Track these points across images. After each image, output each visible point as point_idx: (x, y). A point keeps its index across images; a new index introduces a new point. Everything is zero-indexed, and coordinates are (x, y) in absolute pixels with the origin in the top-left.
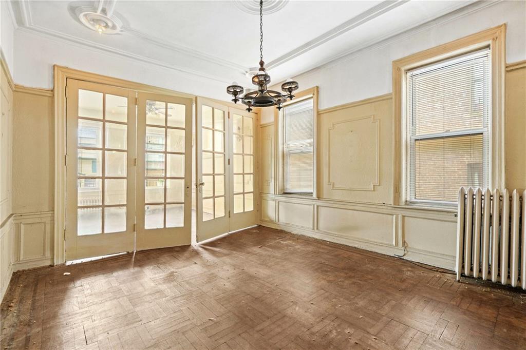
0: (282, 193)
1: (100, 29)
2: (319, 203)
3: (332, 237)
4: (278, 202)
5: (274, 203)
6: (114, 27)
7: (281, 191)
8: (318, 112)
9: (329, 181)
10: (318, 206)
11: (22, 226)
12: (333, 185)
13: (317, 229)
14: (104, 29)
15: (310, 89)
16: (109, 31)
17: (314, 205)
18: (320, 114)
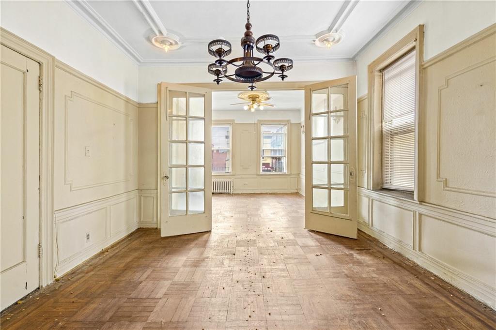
0: (379, 188)
1: (167, 48)
2: (422, 209)
3: (444, 271)
4: (372, 200)
5: (367, 199)
6: (176, 43)
7: (378, 185)
8: (421, 66)
9: (438, 175)
10: (420, 215)
11: (142, 198)
12: (446, 182)
13: (420, 250)
14: (168, 47)
15: (410, 33)
16: (175, 47)
17: (415, 212)
18: (424, 69)
